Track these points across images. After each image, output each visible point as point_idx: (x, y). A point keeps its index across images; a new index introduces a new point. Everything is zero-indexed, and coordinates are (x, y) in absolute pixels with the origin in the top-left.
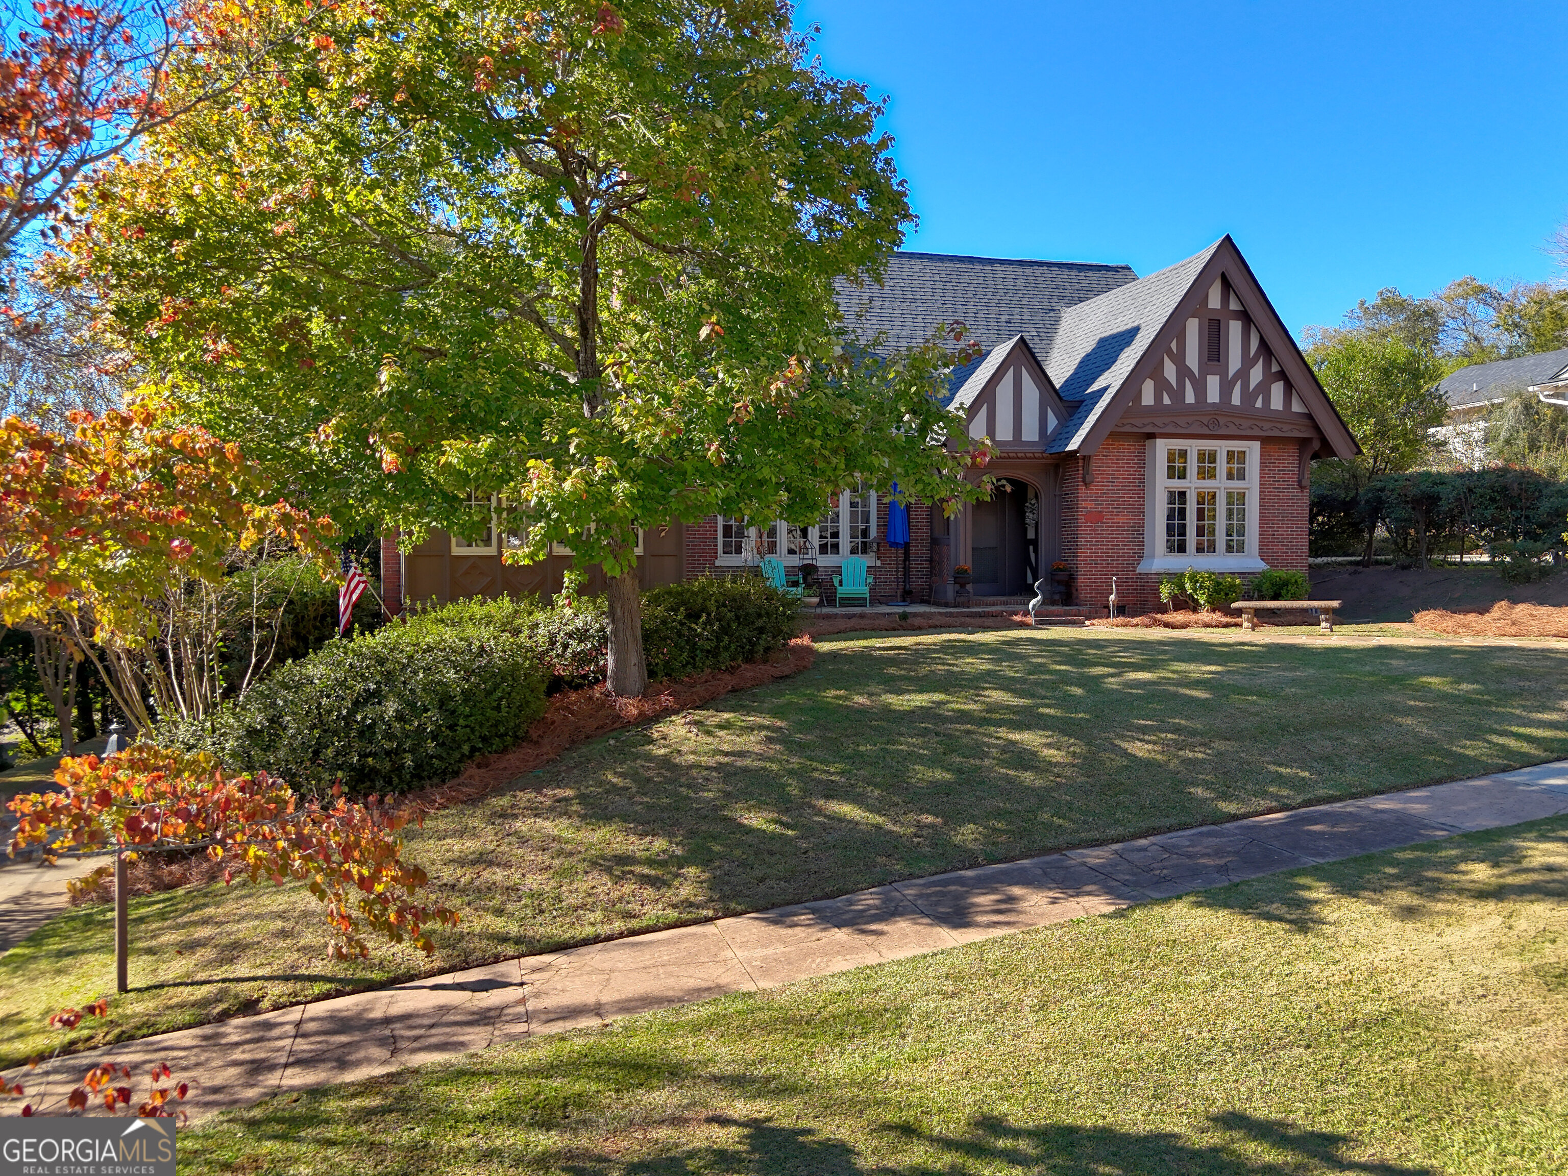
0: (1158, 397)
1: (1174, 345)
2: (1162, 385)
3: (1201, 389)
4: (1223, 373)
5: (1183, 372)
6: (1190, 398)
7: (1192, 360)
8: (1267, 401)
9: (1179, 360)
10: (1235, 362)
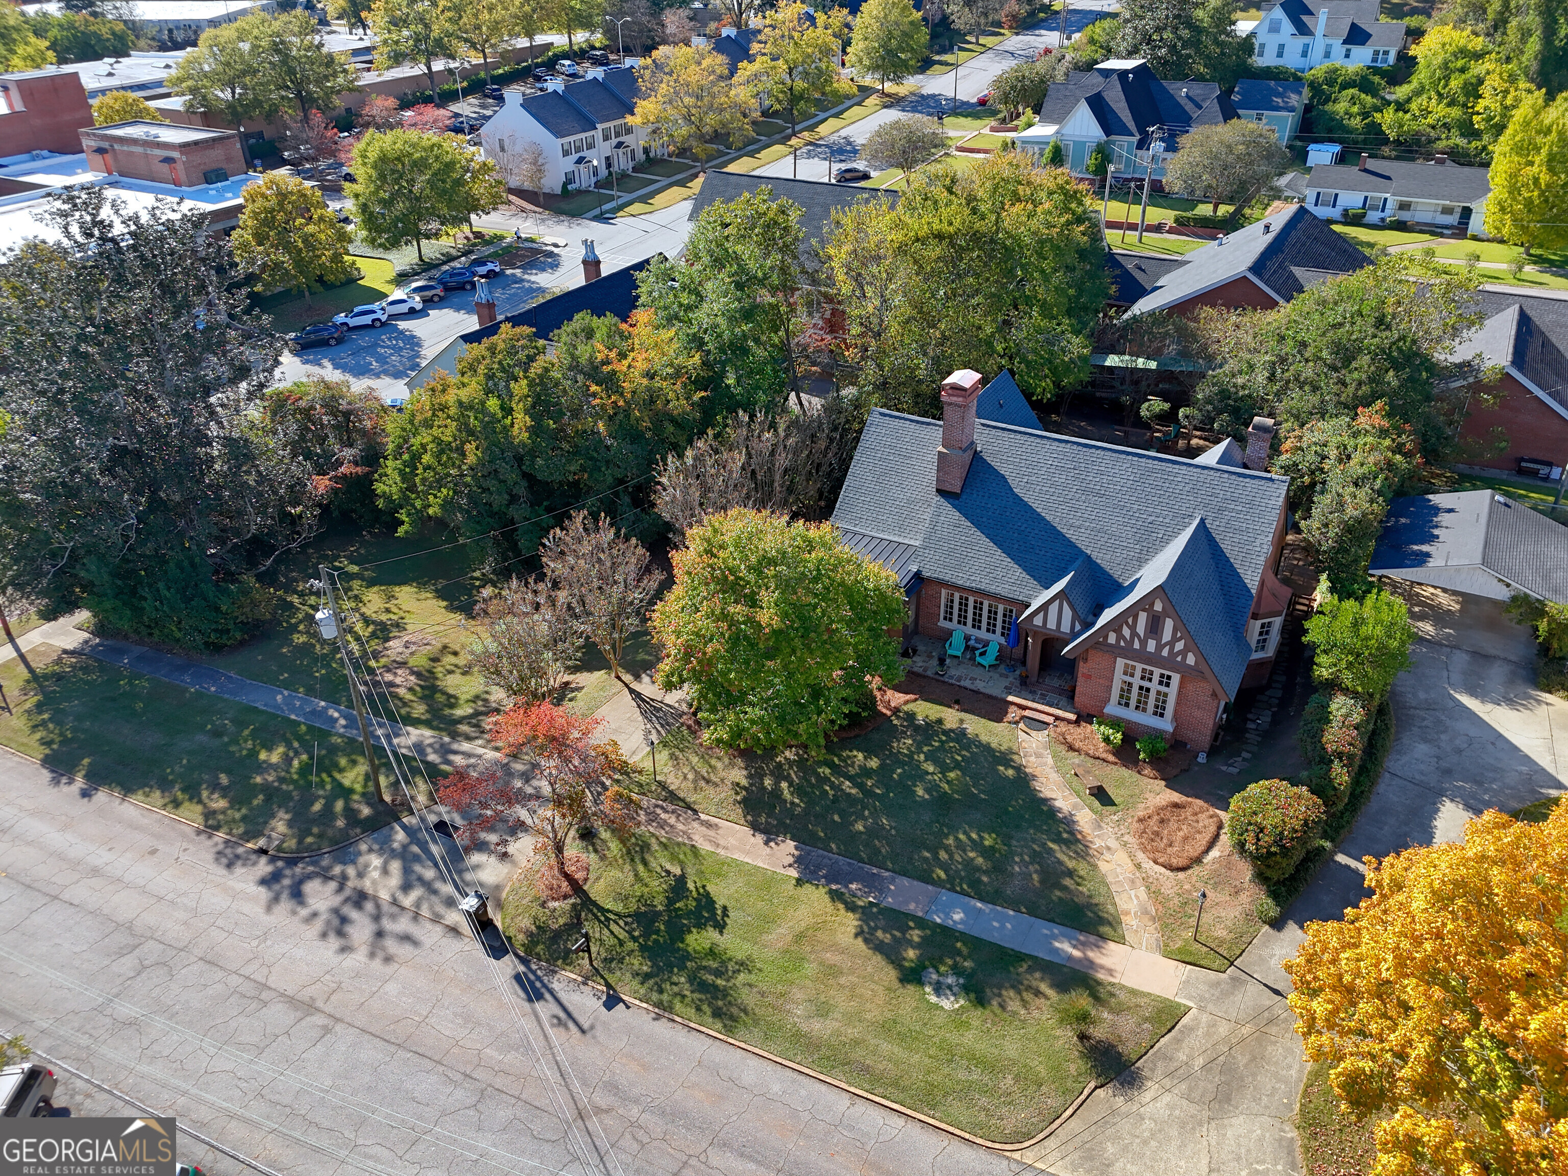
0: (1118, 641)
1: (1130, 621)
2: (1120, 636)
3: (1144, 643)
4: (1159, 640)
5: (1134, 634)
6: (1137, 645)
7: (1141, 629)
8: (1185, 658)
9: (1133, 628)
10: (1167, 636)
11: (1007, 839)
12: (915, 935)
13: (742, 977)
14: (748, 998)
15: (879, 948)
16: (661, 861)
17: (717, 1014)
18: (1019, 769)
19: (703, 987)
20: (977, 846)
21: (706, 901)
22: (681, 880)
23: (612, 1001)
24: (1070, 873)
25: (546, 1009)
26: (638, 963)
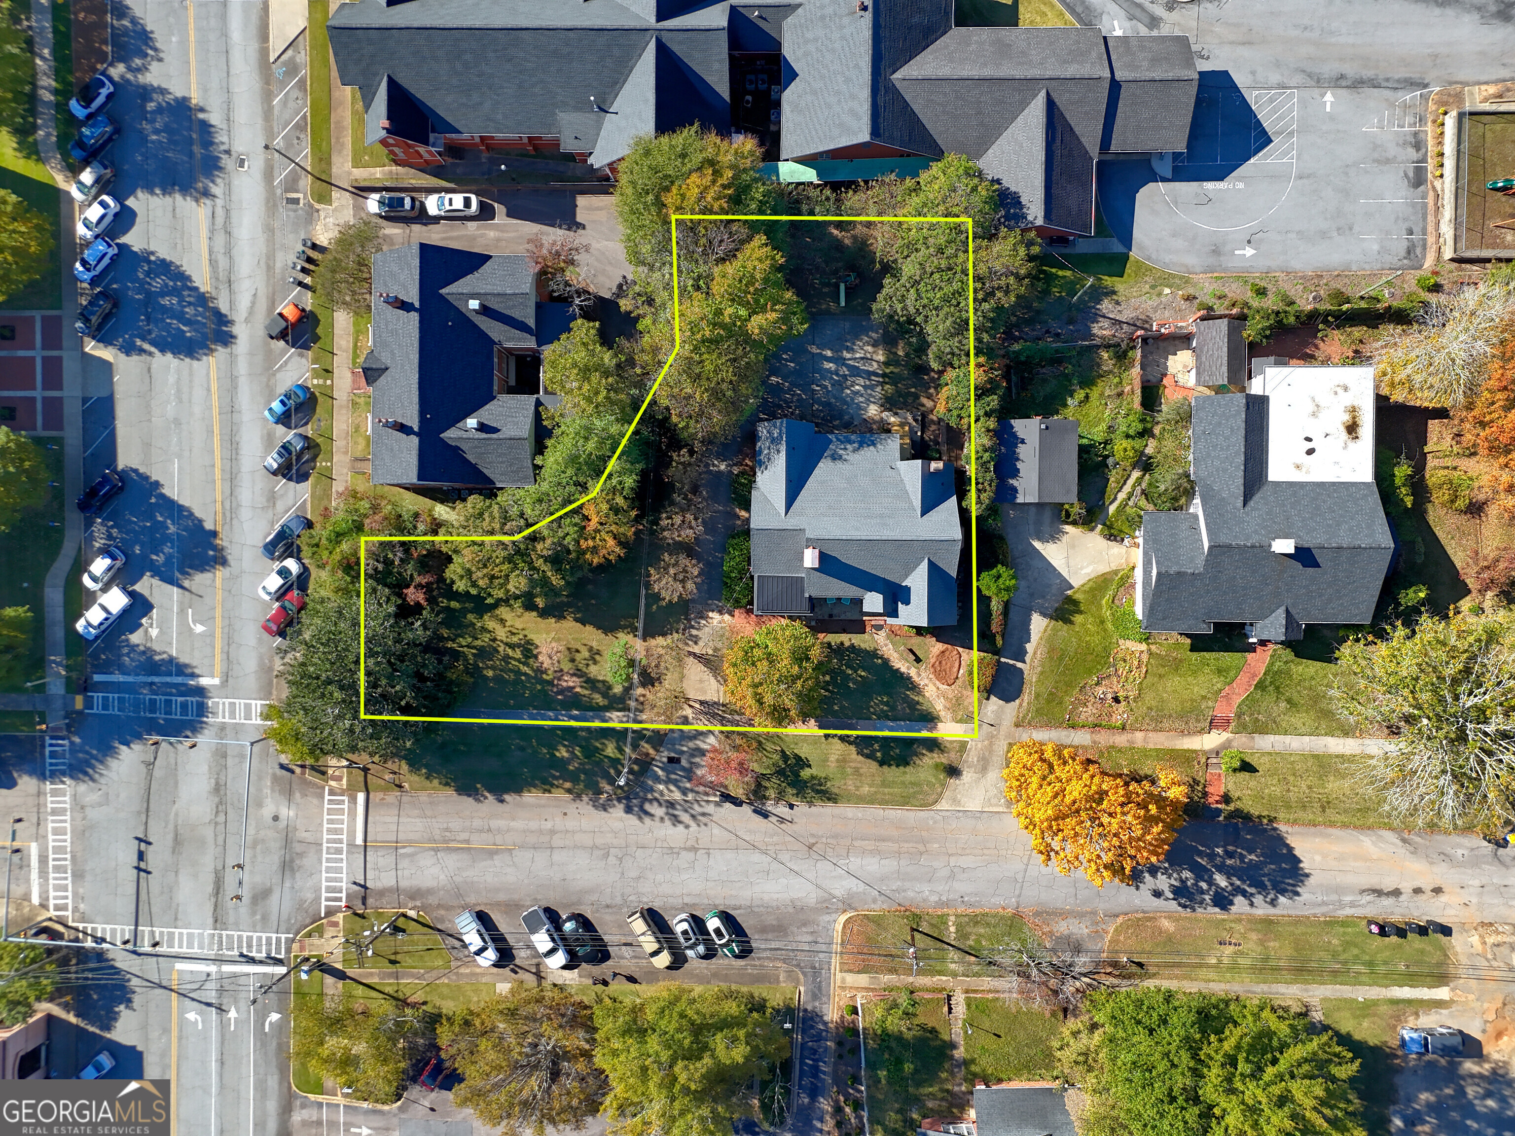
11: (889, 695)
12: (876, 746)
13: (829, 784)
14: (835, 790)
15: (867, 756)
16: (769, 746)
17: (829, 799)
18: (882, 657)
19: (818, 792)
20: (882, 702)
21: (798, 758)
22: (783, 751)
23: (791, 806)
24: (918, 703)
25: (773, 819)
26: (790, 790)
